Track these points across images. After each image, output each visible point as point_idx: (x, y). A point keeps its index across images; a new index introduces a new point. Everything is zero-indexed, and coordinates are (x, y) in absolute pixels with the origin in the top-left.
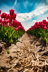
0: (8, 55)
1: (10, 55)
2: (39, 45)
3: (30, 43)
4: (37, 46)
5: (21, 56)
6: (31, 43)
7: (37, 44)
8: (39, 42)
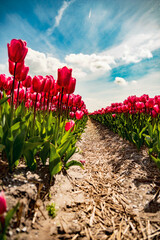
0: (52, 221)
1: (56, 222)
2: (144, 181)
3: (110, 168)
4: (138, 182)
5: (91, 223)
6: (116, 167)
7: (137, 175)
8: (143, 168)
